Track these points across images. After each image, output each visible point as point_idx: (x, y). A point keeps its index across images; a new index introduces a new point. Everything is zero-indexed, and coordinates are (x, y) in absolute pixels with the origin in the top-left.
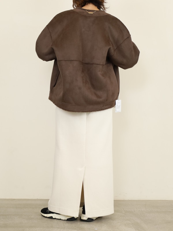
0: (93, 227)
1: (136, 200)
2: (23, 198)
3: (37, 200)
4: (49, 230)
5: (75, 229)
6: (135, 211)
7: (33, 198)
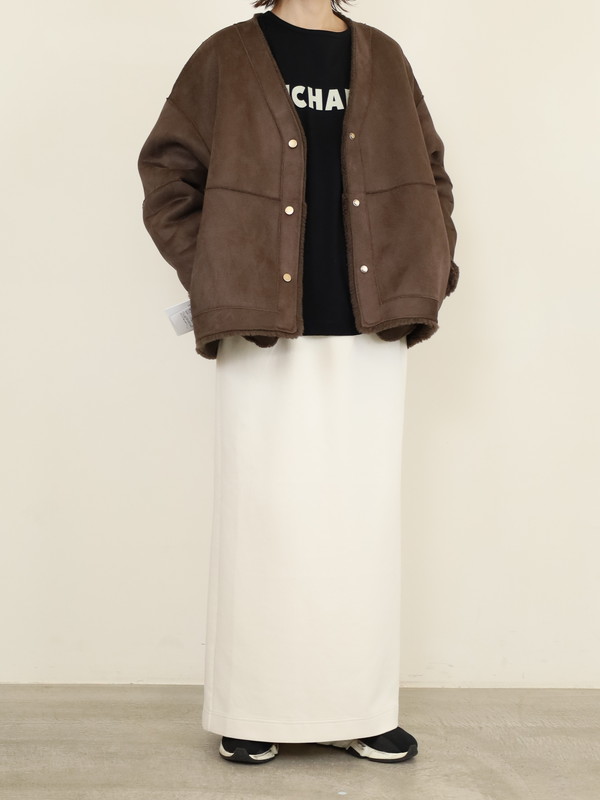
0: (332, 787)
1: (486, 690)
2: (79, 682)
3: (132, 688)
4: (174, 796)
5: (267, 793)
6: (481, 728)
7: (116, 683)
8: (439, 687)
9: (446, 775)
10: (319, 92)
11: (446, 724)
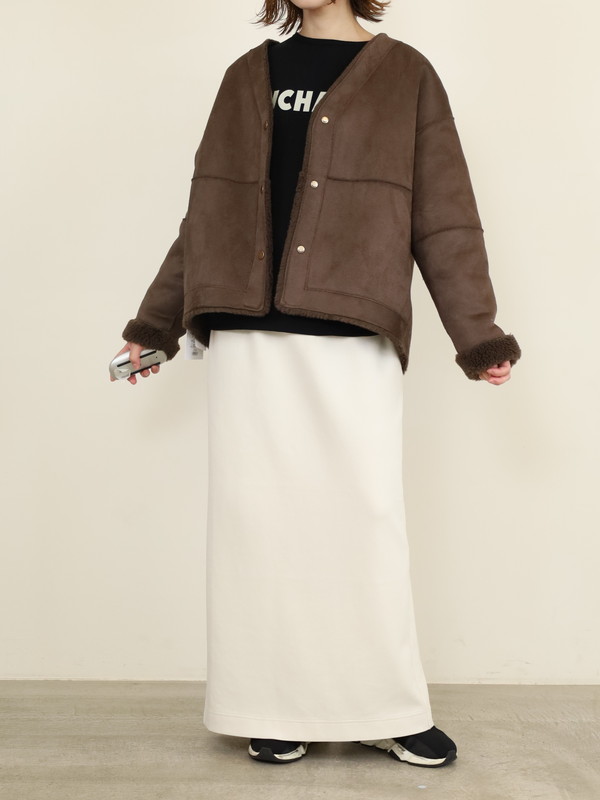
8: (516, 683)
9: (522, 769)
10: (310, 94)
11: (523, 720)
